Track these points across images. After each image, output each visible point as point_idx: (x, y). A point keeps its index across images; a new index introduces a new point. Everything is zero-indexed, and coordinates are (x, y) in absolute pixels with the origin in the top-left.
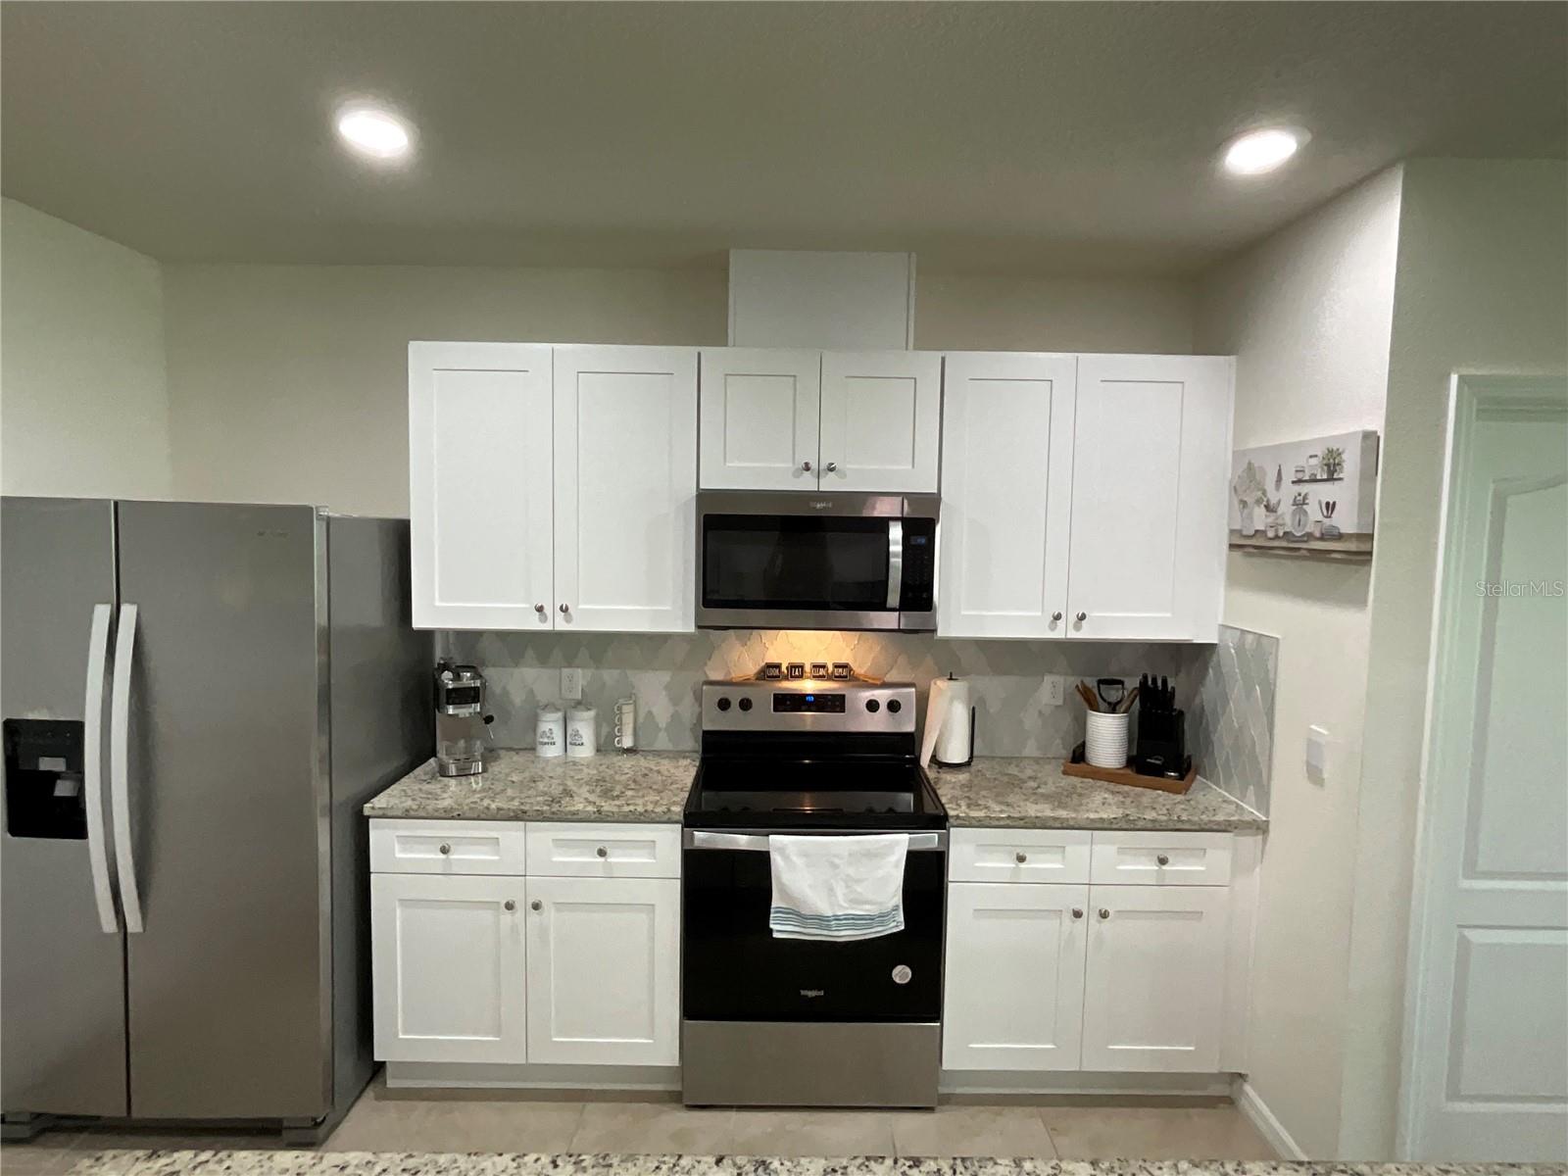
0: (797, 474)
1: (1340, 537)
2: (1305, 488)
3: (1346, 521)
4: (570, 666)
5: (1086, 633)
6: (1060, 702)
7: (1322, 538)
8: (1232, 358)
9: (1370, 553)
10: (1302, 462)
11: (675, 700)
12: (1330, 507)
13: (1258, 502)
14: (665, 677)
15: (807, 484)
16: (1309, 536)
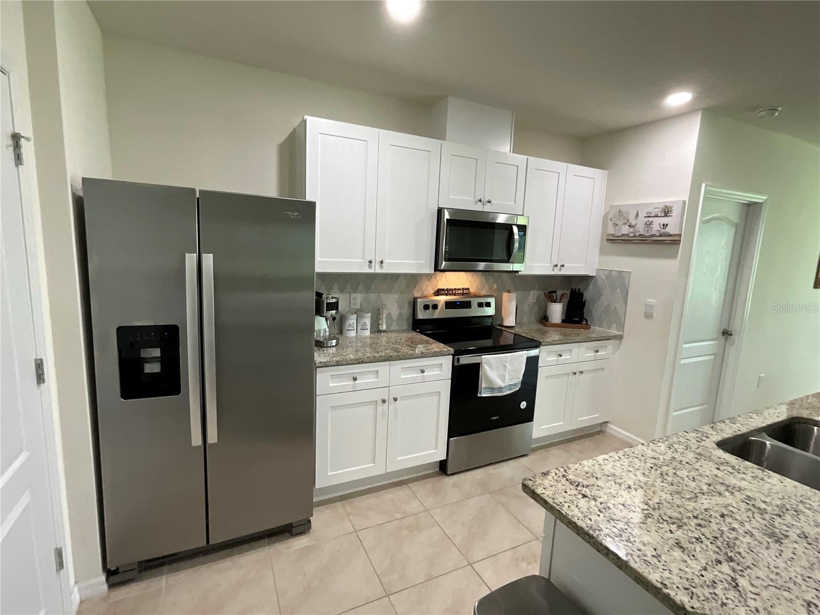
0: (476, 203)
1: (670, 235)
2: (651, 219)
3: (671, 230)
4: (355, 292)
5: (564, 272)
6: (535, 301)
7: (660, 236)
8: (607, 171)
9: (680, 241)
10: (650, 210)
11: (400, 308)
12: (665, 226)
13: (625, 224)
14: (396, 296)
15: (479, 207)
16: (653, 236)
